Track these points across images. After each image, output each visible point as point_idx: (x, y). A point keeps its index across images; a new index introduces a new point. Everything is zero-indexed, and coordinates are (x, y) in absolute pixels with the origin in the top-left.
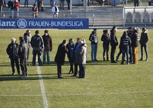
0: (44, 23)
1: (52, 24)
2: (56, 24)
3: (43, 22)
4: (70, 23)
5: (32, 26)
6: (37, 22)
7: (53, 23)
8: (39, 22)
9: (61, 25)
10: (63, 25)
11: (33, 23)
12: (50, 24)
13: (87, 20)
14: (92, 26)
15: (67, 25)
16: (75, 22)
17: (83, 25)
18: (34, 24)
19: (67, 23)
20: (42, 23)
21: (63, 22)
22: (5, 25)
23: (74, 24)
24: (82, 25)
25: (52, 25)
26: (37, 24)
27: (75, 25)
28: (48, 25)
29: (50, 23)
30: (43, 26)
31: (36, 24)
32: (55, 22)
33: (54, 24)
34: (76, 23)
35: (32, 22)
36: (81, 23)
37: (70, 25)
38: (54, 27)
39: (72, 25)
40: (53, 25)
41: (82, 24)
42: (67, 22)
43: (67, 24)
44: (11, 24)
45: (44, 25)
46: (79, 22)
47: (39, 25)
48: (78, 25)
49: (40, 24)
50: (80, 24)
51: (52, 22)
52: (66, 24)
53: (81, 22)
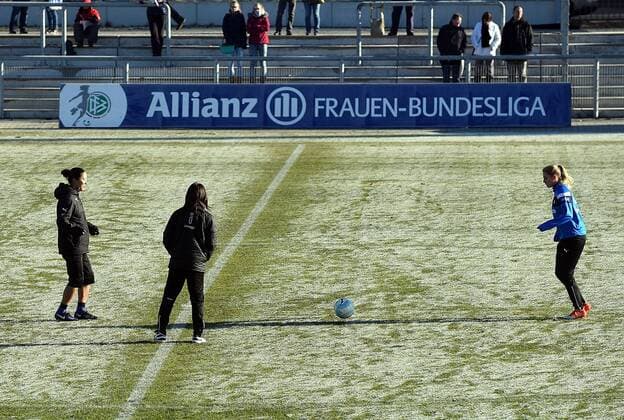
0: (377, 103)
1: (411, 106)
2: (430, 110)
3: (373, 100)
4: (489, 102)
5: (328, 115)
6: (347, 100)
7: (415, 103)
8: (357, 100)
9: (451, 114)
10: (458, 114)
11: (332, 103)
12: (404, 109)
13: (566, 90)
14: (591, 115)
15: (474, 114)
16: (510, 99)
17: (544, 114)
18: (338, 110)
19: (478, 102)
20: (371, 105)
21: (458, 99)
22: (215, 114)
23: (505, 109)
24: (540, 111)
25: (411, 115)
26: (350, 109)
27: (510, 114)
28: (395, 114)
29: (404, 103)
30: (373, 115)
31: (343, 109)
32: (425, 99)
33: (421, 106)
34: (513, 105)
35: (328, 100)
36: (538, 105)
37: (490, 111)
38: (421, 123)
39: (499, 114)
40: (415, 111)
41: (541, 108)
42: (475, 99)
43: (475, 106)
44: (243, 107)
45: (377, 111)
46: (527, 99)
47: (355, 113)
48: (524, 112)
49: (362, 110)
50: (534, 108)
51: (411, 100)
52: (473, 107)
53: (538, 99)
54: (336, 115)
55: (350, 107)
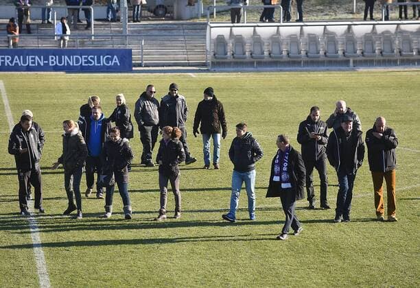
0: (32, 59)
1: (50, 60)
2: (60, 62)
3: (30, 57)
4: (91, 58)
5: (6, 64)
6: (16, 57)
7: (52, 58)
8: (21, 57)
9: (71, 64)
10: (75, 64)
11: (8, 59)
12: (47, 62)
13: (129, 52)
14: (140, 65)
15: (83, 64)
16: (102, 57)
17: (119, 64)
18: (11, 62)
19: (85, 58)
20: (29, 59)
21: (74, 57)
23: (99, 62)
24: (116, 63)
25: (50, 64)
26: (18, 61)
27: (102, 64)
28: (42, 64)
29: (46, 59)
30: (30, 65)
31: (14, 62)
32: (57, 57)
33: (56, 60)
34: (103, 60)
35: (6, 57)
36: (116, 60)
37: (91, 63)
38: (56, 69)
39: (96, 64)
40: (53, 63)
41: (117, 61)
42: (83, 57)
43: (83, 61)
45: (32, 63)
46: (110, 57)
47: (21, 63)
48: (108, 63)
49: (25, 62)
50: (114, 61)
51: (50, 57)
52: (82, 60)
53: (115, 57)
54: (10, 65)
55: (18, 60)
